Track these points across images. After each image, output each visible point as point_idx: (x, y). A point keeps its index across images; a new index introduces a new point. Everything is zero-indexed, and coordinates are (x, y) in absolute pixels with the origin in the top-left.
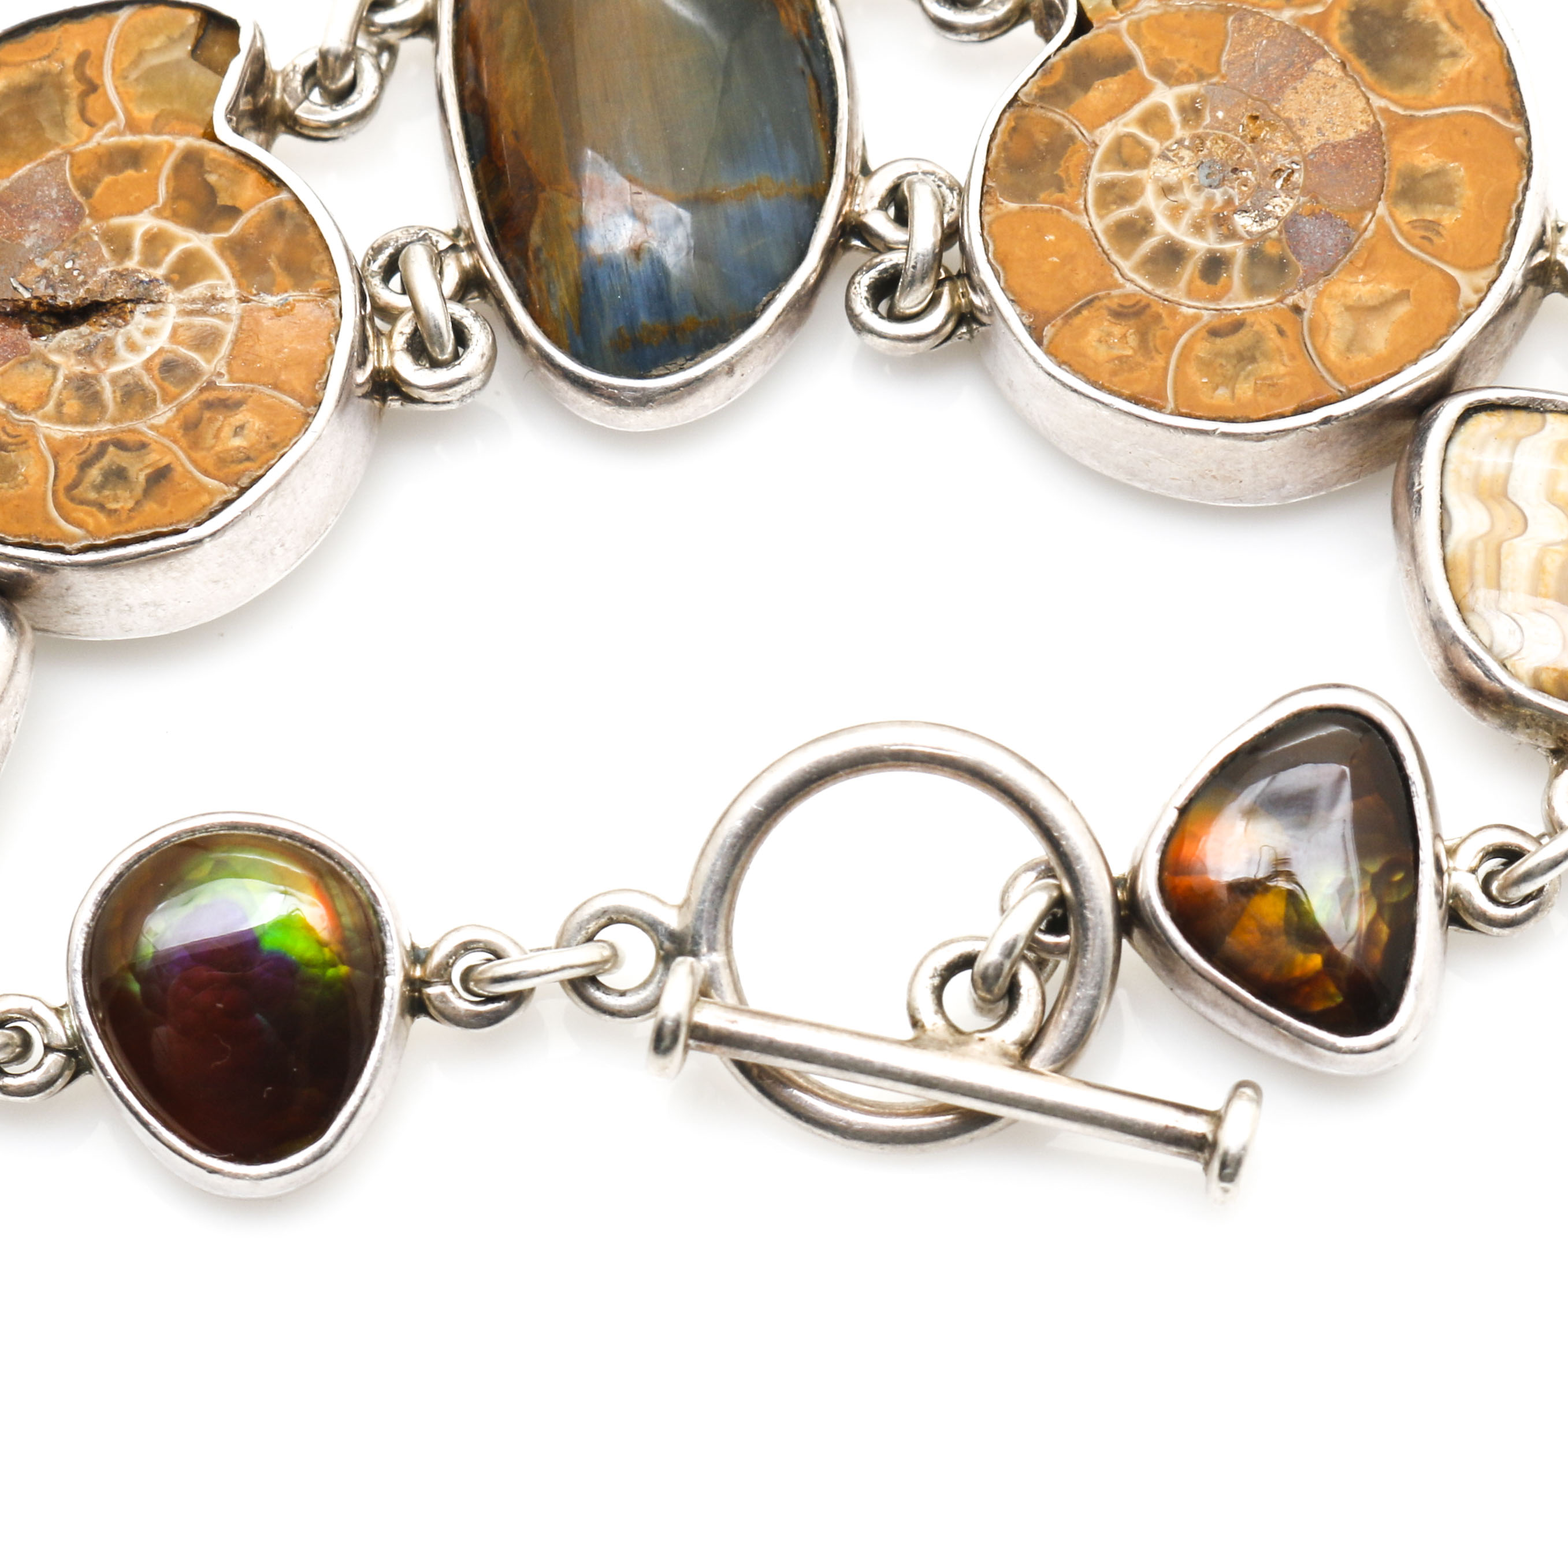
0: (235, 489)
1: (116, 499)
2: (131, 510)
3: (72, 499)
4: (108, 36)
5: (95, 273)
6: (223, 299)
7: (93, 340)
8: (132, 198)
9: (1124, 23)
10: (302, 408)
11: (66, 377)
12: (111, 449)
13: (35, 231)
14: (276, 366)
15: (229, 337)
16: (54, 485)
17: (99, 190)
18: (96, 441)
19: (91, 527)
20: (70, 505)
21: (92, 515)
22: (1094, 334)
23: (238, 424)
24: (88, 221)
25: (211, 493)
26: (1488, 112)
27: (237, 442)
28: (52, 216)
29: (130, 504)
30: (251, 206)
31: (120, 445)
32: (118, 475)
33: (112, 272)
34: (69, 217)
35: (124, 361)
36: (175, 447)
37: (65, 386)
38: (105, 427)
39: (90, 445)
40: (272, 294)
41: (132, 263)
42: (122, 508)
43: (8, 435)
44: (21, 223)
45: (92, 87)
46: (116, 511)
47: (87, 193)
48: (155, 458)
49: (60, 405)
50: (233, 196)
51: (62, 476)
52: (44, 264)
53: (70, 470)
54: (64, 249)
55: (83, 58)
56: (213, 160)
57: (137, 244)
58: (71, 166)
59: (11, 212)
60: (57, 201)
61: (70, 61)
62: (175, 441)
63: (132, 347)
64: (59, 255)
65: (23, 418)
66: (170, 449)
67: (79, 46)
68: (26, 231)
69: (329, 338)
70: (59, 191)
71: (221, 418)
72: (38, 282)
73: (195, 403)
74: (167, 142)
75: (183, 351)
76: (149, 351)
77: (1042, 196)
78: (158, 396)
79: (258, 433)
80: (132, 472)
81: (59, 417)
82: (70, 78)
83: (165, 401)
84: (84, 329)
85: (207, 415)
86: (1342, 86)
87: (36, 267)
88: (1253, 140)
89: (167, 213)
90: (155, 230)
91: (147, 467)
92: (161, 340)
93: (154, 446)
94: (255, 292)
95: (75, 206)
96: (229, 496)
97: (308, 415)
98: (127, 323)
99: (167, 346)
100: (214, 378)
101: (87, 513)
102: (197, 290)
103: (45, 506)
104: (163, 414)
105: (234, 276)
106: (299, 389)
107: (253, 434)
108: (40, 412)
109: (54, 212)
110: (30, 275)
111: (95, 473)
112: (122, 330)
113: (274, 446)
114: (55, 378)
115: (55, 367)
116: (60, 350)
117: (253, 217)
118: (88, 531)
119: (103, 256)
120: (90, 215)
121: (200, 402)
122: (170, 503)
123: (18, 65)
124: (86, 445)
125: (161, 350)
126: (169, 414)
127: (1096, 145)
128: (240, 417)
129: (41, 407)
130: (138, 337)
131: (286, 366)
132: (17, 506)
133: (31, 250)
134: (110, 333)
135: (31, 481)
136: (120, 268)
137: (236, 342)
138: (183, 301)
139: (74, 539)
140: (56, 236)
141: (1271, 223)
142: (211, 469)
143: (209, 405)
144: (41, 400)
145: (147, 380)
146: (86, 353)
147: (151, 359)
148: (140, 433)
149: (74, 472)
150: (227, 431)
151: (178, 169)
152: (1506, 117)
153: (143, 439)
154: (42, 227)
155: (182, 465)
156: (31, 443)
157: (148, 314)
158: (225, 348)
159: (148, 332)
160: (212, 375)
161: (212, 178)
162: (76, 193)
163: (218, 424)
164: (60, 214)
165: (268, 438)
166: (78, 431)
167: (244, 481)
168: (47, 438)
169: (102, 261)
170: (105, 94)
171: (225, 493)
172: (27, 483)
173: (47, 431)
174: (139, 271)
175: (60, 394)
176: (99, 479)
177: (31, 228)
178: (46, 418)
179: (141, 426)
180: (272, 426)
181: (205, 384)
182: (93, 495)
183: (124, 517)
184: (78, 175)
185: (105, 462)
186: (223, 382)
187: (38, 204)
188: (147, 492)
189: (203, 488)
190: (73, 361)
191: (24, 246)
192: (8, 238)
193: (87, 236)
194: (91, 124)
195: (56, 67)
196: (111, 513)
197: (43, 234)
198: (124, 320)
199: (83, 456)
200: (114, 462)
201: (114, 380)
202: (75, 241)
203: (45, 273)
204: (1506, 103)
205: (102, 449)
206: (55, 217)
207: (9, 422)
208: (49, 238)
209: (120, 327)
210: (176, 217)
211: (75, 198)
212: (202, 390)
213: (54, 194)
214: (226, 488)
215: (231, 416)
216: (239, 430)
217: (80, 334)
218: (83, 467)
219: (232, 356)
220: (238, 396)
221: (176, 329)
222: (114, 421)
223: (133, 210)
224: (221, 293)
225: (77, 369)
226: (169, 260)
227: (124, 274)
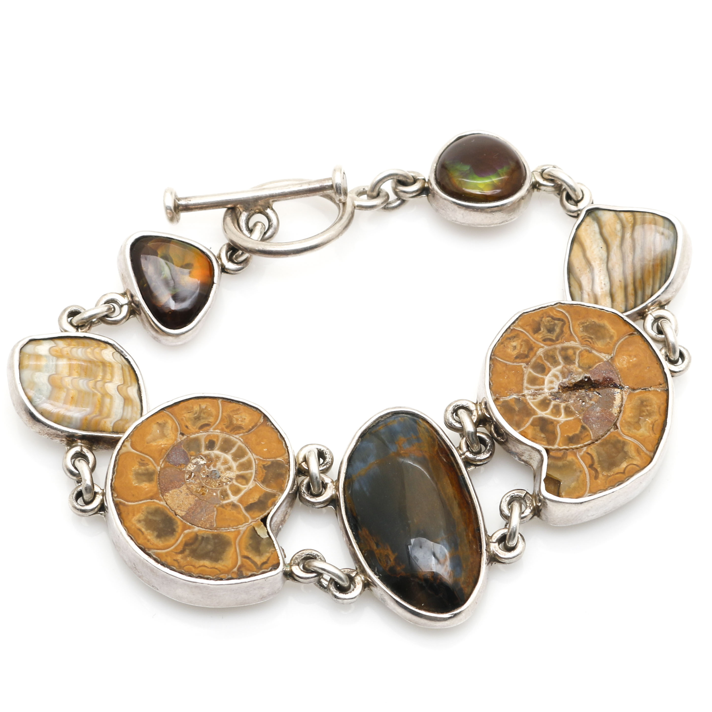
0: (511, 328)
1: (548, 321)
2: (543, 317)
3: (562, 320)
4: (590, 485)
5: (574, 401)
6: (531, 395)
7: (569, 378)
8: (568, 426)
9: (250, 521)
10: (496, 358)
11: (574, 363)
12: (554, 338)
13: (597, 413)
14: (507, 372)
15: (525, 381)
16: (569, 324)
17: (579, 428)
18: (560, 341)
19: (554, 311)
20: (562, 318)
21: (555, 315)
22: (247, 421)
23: (516, 350)
24: (581, 418)
25: (519, 325)
26: (127, 503)
27: (514, 344)
28: (593, 418)
29: (543, 319)
30: (528, 427)
31: (551, 340)
32: (550, 330)
33: (569, 401)
34: (587, 418)
35: (557, 371)
36: (534, 340)
37: (575, 360)
38: (559, 346)
39: (561, 339)
40: (515, 398)
41: (563, 405)
42: (546, 318)
43: (588, 341)
44: (602, 415)
45: (591, 466)
46: (547, 317)
47: (583, 428)
48: (539, 336)
49: (575, 353)
50: (535, 429)
51: (568, 328)
52: (592, 402)
53: (565, 329)
54: (586, 407)
55: (596, 477)
56: (544, 441)
57: (563, 411)
58: (591, 435)
59: (608, 419)
60: (593, 423)
61: (600, 476)
62: (534, 343)
63: (556, 376)
64: (588, 406)
65: (585, 348)
66: (535, 339)
67: (599, 481)
68: (601, 412)
69: (493, 383)
70: (593, 427)
71: (521, 352)
72: (592, 396)
73: (531, 356)
74: (561, 446)
75: (539, 376)
76: (550, 374)
77: (270, 463)
78: (543, 358)
79: (508, 347)
80: (546, 331)
81: (574, 348)
82: (599, 469)
83: (540, 356)
84: (573, 381)
85: (526, 352)
86: (175, 507)
87: (594, 401)
88: (203, 487)
89: (555, 422)
90: (558, 416)
91: (541, 333)
92: (547, 378)
93: (541, 340)
94: (520, 398)
95: (586, 422)
96: (513, 325)
97: (493, 355)
98: (560, 385)
99: (545, 377)
100: (527, 366)
101: (557, 315)
102: (540, 398)
103: (571, 317)
104: (540, 352)
105: (528, 403)
106: (498, 364)
107: (510, 347)
108: (580, 350)
109: (593, 420)
110: (595, 399)
111: (558, 330)
112: (561, 381)
113: (502, 343)
114: (579, 363)
115: (580, 367)
116: (580, 374)
117: (527, 423)
118: (555, 309)
119: (573, 406)
120: (580, 419)
121: (529, 357)
122: (531, 321)
123: (617, 473)
124: (563, 339)
125: (546, 375)
126: (538, 352)
127: (254, 480)
128: (515, 353)
129: (580, 352)
130: (555, 379)
131: (504, 372)
132: (580, 316)
133: (597, 406)
134: (564, 380)
135: (577, 325)
136: (566, 403)
137: (522, 380)
138: (544, 393)
139: (560, 307)
140: (590, 412)
141: (194, 461)
142: (520, 333)
143: (527, 356)
144: (581, 355)
145: (549, 364)
146: (570, 372)
147: (549, 372)
148: (546, 345)
149: (564, 329)
150: (518, 347)
151: (555, 438)
152: (120, 502)
153: (545, 343)
154: (595, 414)
155: (530, 334)
156: (581, 339)
157: (553, 388)
158: (526, 377)
159: (552, 382)
160: (528, 367)
161: (543, 435)
162: (587, 427)
163: (522, 350)
164: (590, 419)
165: (505, 346)
166: (567, 344)
167: (509, 331)
168: (575, 341)
169: (573, 405)
170: (586, 464)
171: (515, 326)
172: (579, 325)
173: (577, 344)
174: (560, 402)
175: (575, 357)
176: (556, 328)
177: (599, 414)
178: (577, 348)
179: (546, 347)
180: (504, 350)
182: (556, 322)
183: (545, 315)
184: (588, 433)
185: (555, 334)
186: (524, 365)
187: (599, 422)
188: (539, 324)
189: (521, 327)
190: (574, 369)
191: (600, 407)
192: (605, 410)
193: (580, 413)
194: (588, 453)
195: (605, 473)
196: (549, 316)
197: (595, 412)
198: (561, 386)
199: (563, 335)
200: (552, 334)
201: (559, 364)
202: (583, 411)
203: (590, 399)
204: (121, 507)
205: (557, 339)
206: (592, 418)
207: (589, 346)
208: (592, 411)
209: (561, 383)
210: (552, 422)
211: (587, 424)
212: (530, 362)
213: (594, 426)
214: (515, 328)
215: (518, 353)
216: (515, 347)
217: (574, 380)
218: (562, 332)
219: (523, 375)
220: (518, 360)
221: (543, 383)
222: (556, 349)
223: (566, 422)
224: (532, 397)
225: (572, 366)
226: (551, 407)
227: (565, 401)
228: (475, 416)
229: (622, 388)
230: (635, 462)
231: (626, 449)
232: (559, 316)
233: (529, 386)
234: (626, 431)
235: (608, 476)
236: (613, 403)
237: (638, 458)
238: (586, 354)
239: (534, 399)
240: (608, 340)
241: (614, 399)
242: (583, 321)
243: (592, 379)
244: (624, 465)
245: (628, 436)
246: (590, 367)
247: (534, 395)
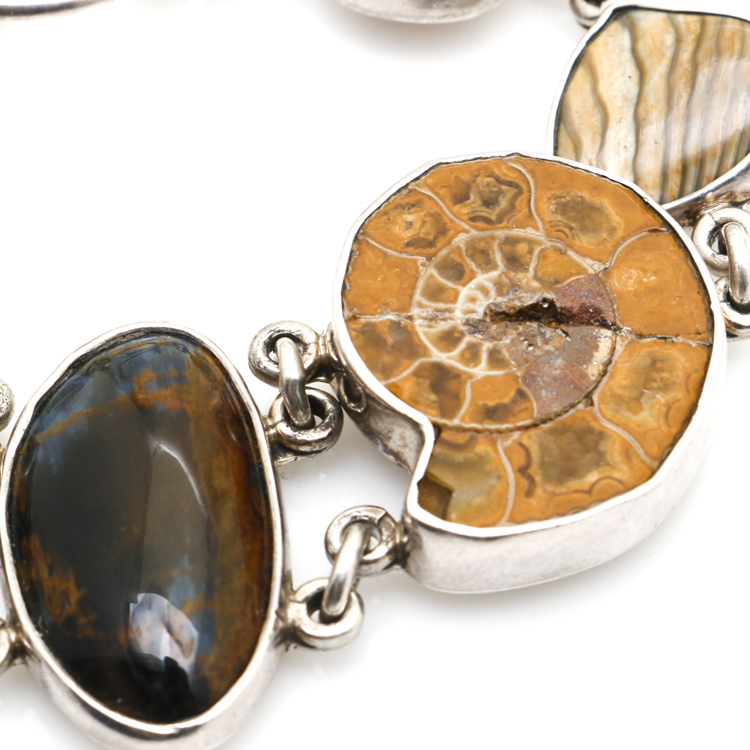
0: (410, 187)
1: (488, 185)
2: (478, 176)
3: (517, 186)
4: (514, 507)
5: (513, 340)
6: (425, 319)
7: (511, 296)
8: (489, 387)
10: (368, 239)
11: (526, 270)
12: (494, 218)
13: (556, 369)
14: (385, 269)
15: (418, 292)
16: (530, 196)
17: (512, 393)
18: (504, 224)
19: (504, 166)
20: (517, 181)
21: (504, 174)
23: (410, 230)
24: (519, 374)
25: (426, 185)
27: (410, 218)
28: (545, 378)
29: (479, 180)
30: (406, 378)
31: (487, 220)
32: (489, 202)
33: (501, 340)
34: (533, 378)
35: (489, 280)
36: (451, 216)
37: (528, 264)
38: (500, 233)
39: (508, 221)
40: (391, 321)
41: (487, 346)
42: (484, 178)
43: (563, 232)
44: (566, 376)
45: (523, 470)
46: (488, 176)
47: (521, 394)
48: (464, 210)
49: (531, 252)
50: (418, 384)
51: (525, 201)
52: (547, 348)
53: (520, 203)
54: (534, 356)
55: (529, 493)
56: (433, 409)
57: (484, 356)
58: (532, 410)
59: (573, 382)
60: (541, 388)
61: (539, 491)
62: (452, 221)
63: (485, 291)
64: (538, 353)
65: (554, 243)
66: (454, 215)
67: (534, 502)
68: (562, 369)
69: (351, 286)
70: (540, 395)
71: (421, 235)
72: (551, 336)
73: (439, 245)
74: (466, 423)
75: (450, 284)
76: (472, 284)
78: (464, 253)
79: (396, 222)
80: (479, 202)
81: (531, 242)
82: (538, 478)
83: (459, 248)
84: (518, 304)
85: (431, 237)
87: (553, 346)
89: (464, 377)
90: (472, 365)
91: (469, 205)
92: (464, 292)
93: (466, 218)
94: (402, 322)
95: (528, 384)
96: (413, 184)
97: (362, 234)
98: (488, 306)
99: (460, 288)
100: (427, 263)
101: (506, 175)
102: (443, 326)
103: (536, 182)
104: (460, 240)
105: (417, 334)
106: (370, 252)
107: (399, 222)
108: (543, 247)
109: (543, 381)
110: (557, 342)
111: (504, 203)
112: (491, 301)
113: (385, 213)
114: (536, 271)
115: (536, 278)
116: (534, 291)
117: (405, 370)
118: (506, 164)
119: (507, 350)
120: (517, 377)
121: (436, 246)
122: (452, 179)
123: (576, 491)
124: (510, 222)
125: (464, 285)
126: (456, 240)
128: (408, 235)
129: (542, 250)
130: (479, 295)
131: (379, 268)
132: (553, 183)
133: (558, 357)
134: (499, 299)
135: (545, 200)
136: (495, 342)
137: (413, 288)
138: (452, 319)
139: (514, 161)
140: (541, 365)
142: (427, 200)
143: (431, 244)
144: (543, 255)
145: (473, 265)
146: (515, 286)
147: (471, 279)
148: (474, 227)
149: (517, 203)
150: (417, 225)
151: (459, 406)
153: (472, 223)
154: (551, 372)
155: (445, 204)
156: (548, 226)
157: (473, 312)
158: (421, 284)
159: (473, 300)
160: (429, 265)
161: (433, 397)
162: (528, 392)
163: (423, 230)
164: (539, 379)
165: (389, 219)
166: (517, 232)
167: (405, 192)
168: (536, 228)
169: (508, 347)
170: (512, 464)
171: (417, 185)
172: (549, 199)
173: (538, 233)
174: (482, 339)
175: (531, 259)
176: (500, 199)
177: (558, 372)
178: (539, 243)
179: (474, 233)
180: (387, 227)
181: (433, 259)
182: (504, 187)
183: (483, 172)
184: (527, 404)
185: (498, 210)
186: (421, 259)
187: (555, 387)
188: (468, 187)
189: (431, 188)
190: (524, 281)
191: (563, 360)
192: (573, 366)
193: (519, 365)
194: (521, 445)
195: (549, 488)
196: (491, 175)
197: (550, 367)
198: (491, 310)
199: (512, 214)
200: (491, 209)
201: (495, 267)
202: (527, 362)
203: (546, 342)
205: (500, 219)
206: (542, 377)
207: (563, 240)
208: (545, 364)
209: (493, 303)
210: (457, 375)
211: (529, 388)
212: (435, 255)
213: (544, 393)
214: (417, 188)
215: (414, 235)
216: (410, 225)
217: (520, 301)
218: (512, 207)
219: (416, 278)
220: (410, 249)
221: (455, 300)
222: (493, 238)
223: (487, 380)
224: (426, 323)
225: (521, 275)
226: (463, 345)
227: (493, 338)
228: (310, 354)
229: (616, 329)
230: (617, 475)
231: (603, 446)
232: (512, 176)
233: (425, 302)
234: (609, 413)
235: (554, 494)
236: (592, 356)
237: (625, 468)
238: (553, 256)
239: (429, 326)
240: (604, 235)
241: (596, 348)
242: (558, 193)
243: (558, 305)
244: (592, 477)
245: (611, 421)
246: (557, 282)
247: (432, 319)
